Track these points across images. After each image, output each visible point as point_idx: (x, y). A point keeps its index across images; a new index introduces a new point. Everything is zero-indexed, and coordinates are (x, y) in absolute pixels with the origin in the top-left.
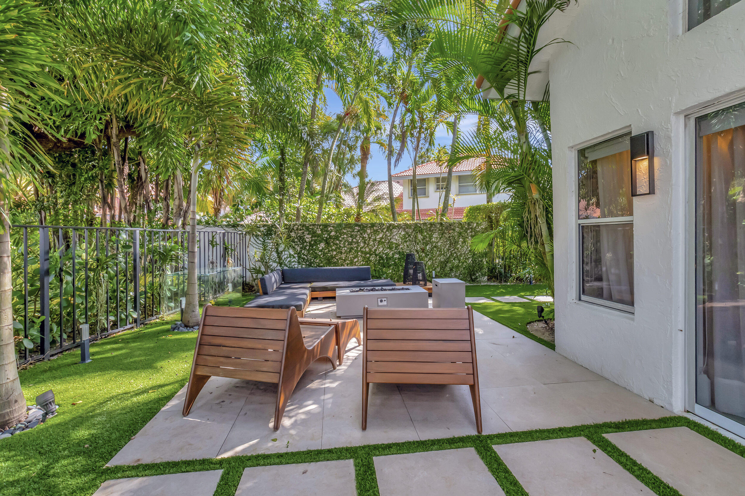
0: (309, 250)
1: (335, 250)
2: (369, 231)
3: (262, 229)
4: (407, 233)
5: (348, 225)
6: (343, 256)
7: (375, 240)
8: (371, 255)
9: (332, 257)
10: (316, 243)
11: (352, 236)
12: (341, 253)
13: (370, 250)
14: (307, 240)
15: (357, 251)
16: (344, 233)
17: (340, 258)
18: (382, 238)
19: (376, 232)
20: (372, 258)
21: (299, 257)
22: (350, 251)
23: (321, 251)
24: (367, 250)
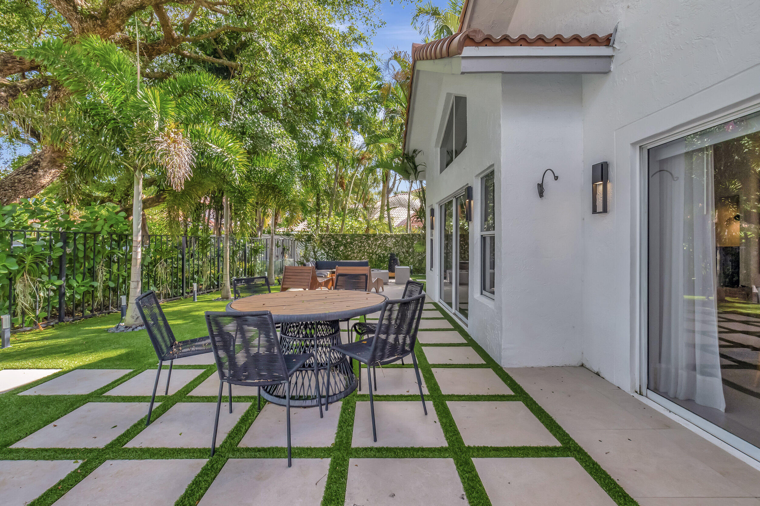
0: (333, 251)
1: (350, 251)
2: (372, 239)
3: (305, 237)
4: (397, 241)
5: (359, 235)
6: (355, 255)
7: (376, 245)
8: (373, 254)
9: (348, 255)
10: (338, 246)
11: (361, 242)
12: (354, 253)
13: (373, 251)
14: (333, 244)
15: (364, 252)
16: (356, 240)
17: (354, 256)
18: (380, 244)
19: (376, 240)
20: (374, 257)
21: (328, 255)
22: (360, 252)
23: (341, 251)
24: (371, 251)
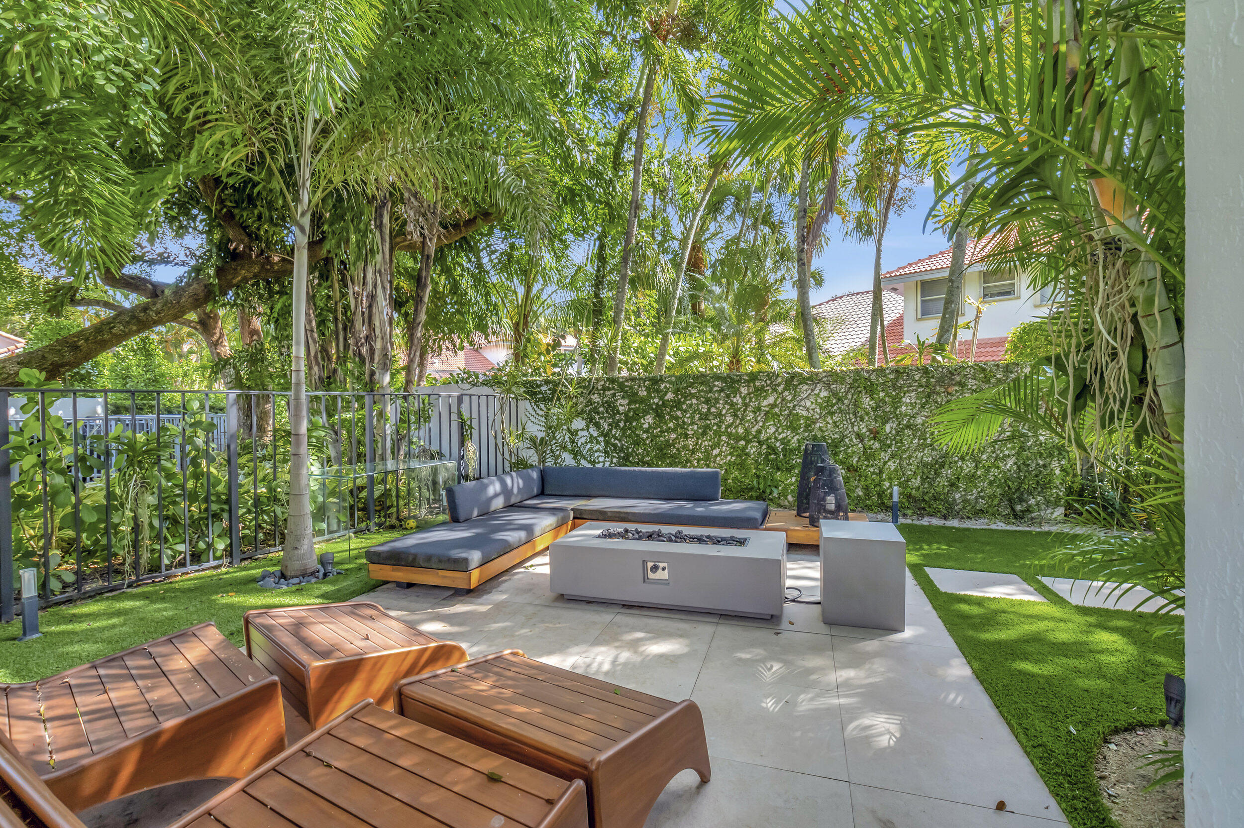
0: (624, 430)
1: (674, 430)
2: (744, 391)
3: (544, 388)
4: (835, 394)
5: (701, 379)
6: (690, 443)
7: (758, 409)
8: (748, 442)
9: (668, 445)
10: (637, 416)
11: (707, 401)
12: (686, 436)
13: (746, 430)
14: (621, 409)
15: (718, 434)
16: (692, 396)
17: (685, 447)
18: (773, 406)
19: (760, 392)
20: (752, 450)
21: (607, 443)
22: (704, 433)
23: (647, 431)
24: (741, 430)
